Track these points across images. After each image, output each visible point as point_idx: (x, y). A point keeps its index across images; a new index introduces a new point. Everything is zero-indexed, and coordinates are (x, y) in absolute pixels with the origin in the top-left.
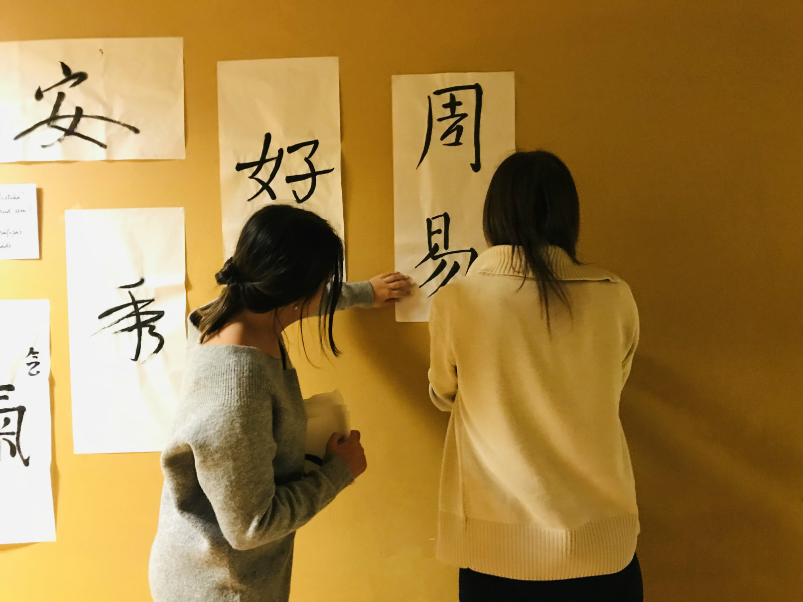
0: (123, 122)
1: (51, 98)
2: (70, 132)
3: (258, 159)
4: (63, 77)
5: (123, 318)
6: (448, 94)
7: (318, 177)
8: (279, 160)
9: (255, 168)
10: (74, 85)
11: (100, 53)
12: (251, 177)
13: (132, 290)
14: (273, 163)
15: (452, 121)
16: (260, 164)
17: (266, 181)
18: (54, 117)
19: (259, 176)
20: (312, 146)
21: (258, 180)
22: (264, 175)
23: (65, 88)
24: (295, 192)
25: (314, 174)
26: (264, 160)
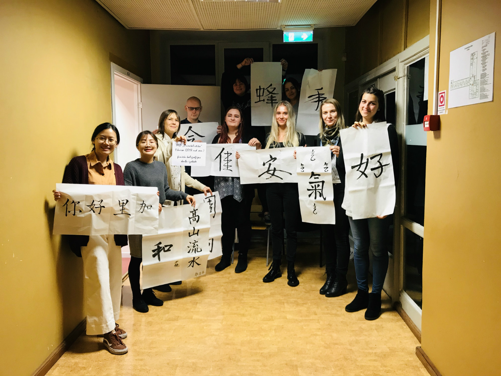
1: (267, 166)
2: (273, 175)
3: (359, 163)
4: (270, 159)
7: (383, 167)
8: (367, 163)
9: (359, 167)
10: (273, 161)
12: (358, 170)
14: (365, 165)
16: (360, 165)
17: (363, 171)
18: (269, 170)
19: (360, 170)
20: (380, 156)
21: (361, 171)
22: (362, 168)
23: (271, 162)
24: (375, 174)
25: (381, 166)
26: (361, 164)
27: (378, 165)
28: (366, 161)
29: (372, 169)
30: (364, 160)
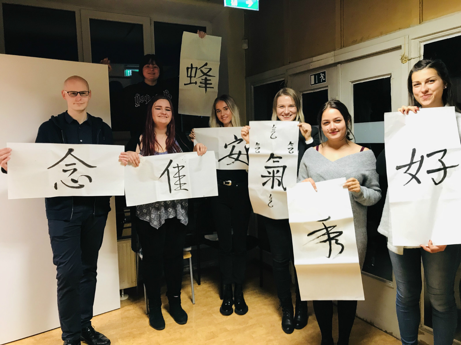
3: (409, 162)
5: (320, 236)
7: (448, 170)
8: (422, 162)
9: (408, 167)
12: (405, 172)
13: (324, 222)
14: (418, 163)
16: (410, 165)
17: (414, 174)
19: (409, 171)
20: (443, 152)
21: (410, 174)
24: (433, 179)
25: (445, 168)
26: (412, 163)
27: (440, 166)
28: (420, 159)
29: (429, 172)
30: (417, 158)
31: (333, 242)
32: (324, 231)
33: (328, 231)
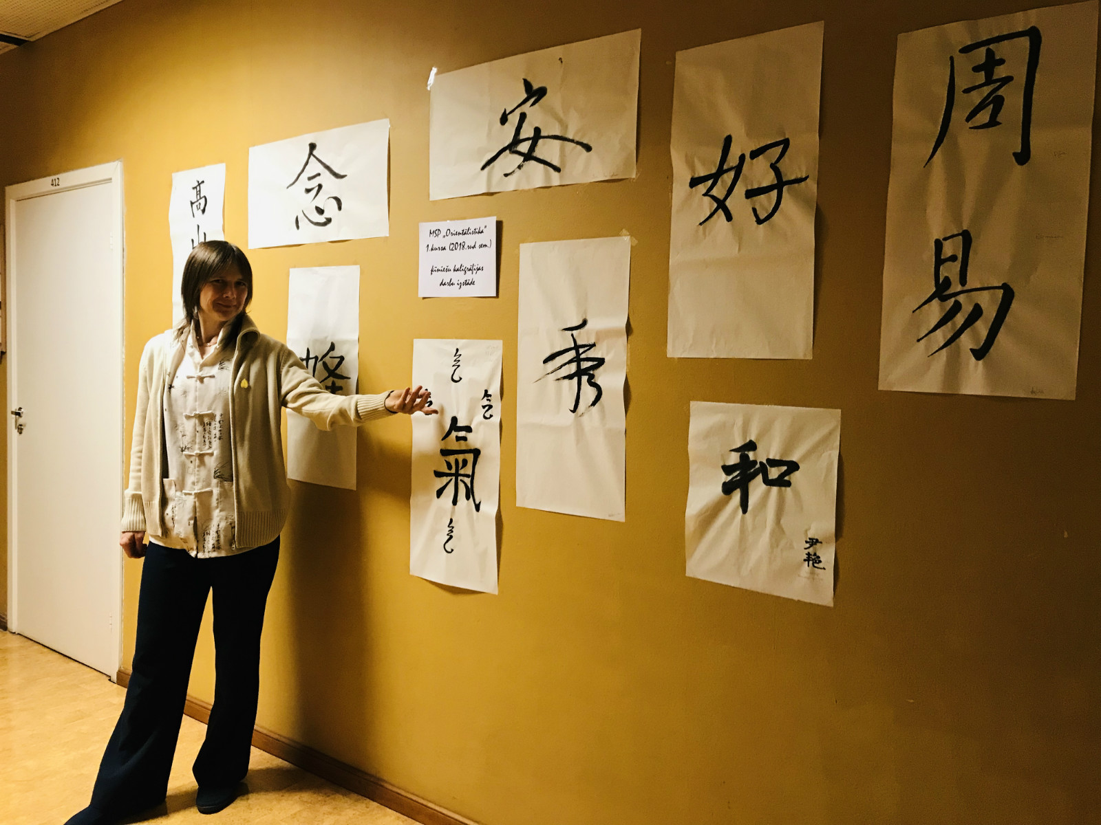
0: (577, 139)
1: (514, 119)
2: (528, 157)
3: (714, 171)
4: (525, 96)
5: (565, 364)
6: (983, 50)
7: (785, 188)
8: (738, 170)
9: (710, 182)
10: (533, 105)
11: (559, 62)
12: (704, 195)
13: (575, 332)
14: (732, 174)
15: (986, 90)
16: (715, 177)
17: (721, 197)
18: (517, 141)
19: (714, 192)
20: (781, 147)
21: (714, 198)
23: (526, 108)
25: (780, 185)
26: (721, 171)
28: (737, 162)
31: (585, 378)
32: (572, 354)
33: (578, 354)
